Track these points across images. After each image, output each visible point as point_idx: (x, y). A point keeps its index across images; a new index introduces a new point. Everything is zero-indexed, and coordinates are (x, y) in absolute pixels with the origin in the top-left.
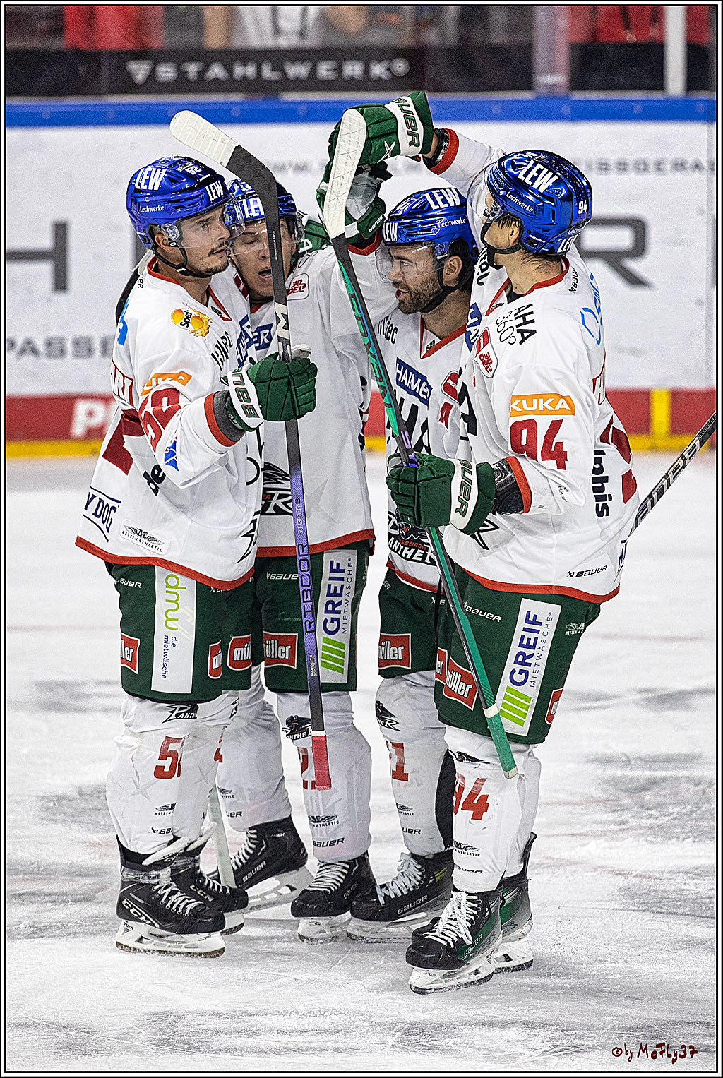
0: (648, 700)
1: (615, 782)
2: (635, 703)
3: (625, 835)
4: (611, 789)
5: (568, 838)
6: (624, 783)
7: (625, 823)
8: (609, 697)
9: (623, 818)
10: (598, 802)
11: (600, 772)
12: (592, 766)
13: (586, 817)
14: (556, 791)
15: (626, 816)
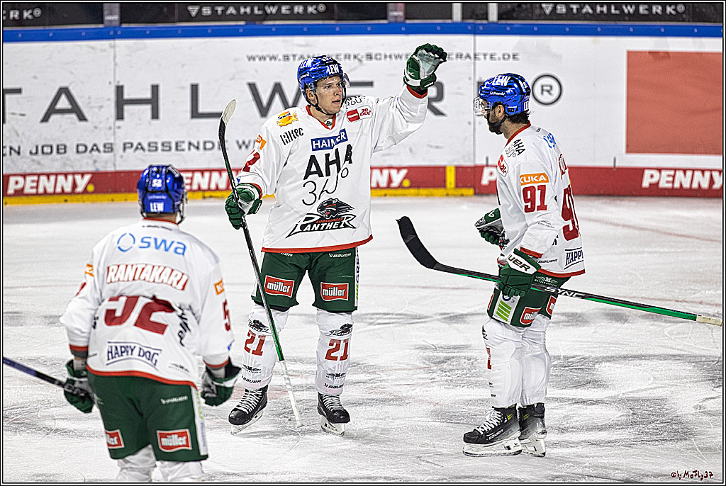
0: (445, 318)
1: (429, 359)
2: (438, 320)
3: (434, 384)
4: (427, 362)
5: (406, 386)
6: (433, 359)
7: (434, 379)
8: (426, 317)
9: (433, 377)
10: (420, 368)
11: (421, 354)
12: (418, 351)
13: (414, 376)
14: (400, 363)
15: (434, 375)
